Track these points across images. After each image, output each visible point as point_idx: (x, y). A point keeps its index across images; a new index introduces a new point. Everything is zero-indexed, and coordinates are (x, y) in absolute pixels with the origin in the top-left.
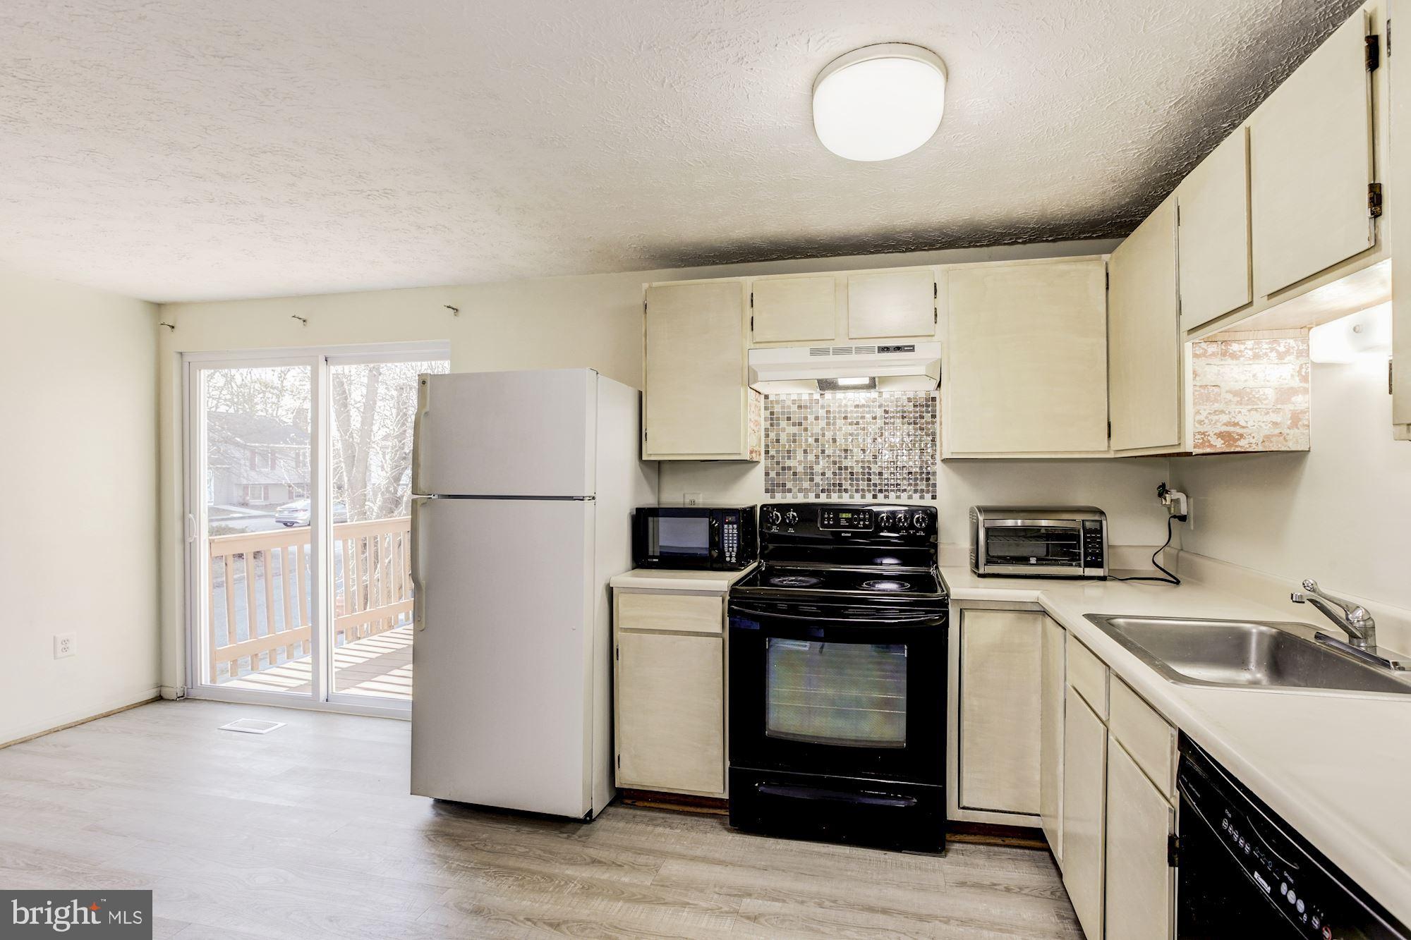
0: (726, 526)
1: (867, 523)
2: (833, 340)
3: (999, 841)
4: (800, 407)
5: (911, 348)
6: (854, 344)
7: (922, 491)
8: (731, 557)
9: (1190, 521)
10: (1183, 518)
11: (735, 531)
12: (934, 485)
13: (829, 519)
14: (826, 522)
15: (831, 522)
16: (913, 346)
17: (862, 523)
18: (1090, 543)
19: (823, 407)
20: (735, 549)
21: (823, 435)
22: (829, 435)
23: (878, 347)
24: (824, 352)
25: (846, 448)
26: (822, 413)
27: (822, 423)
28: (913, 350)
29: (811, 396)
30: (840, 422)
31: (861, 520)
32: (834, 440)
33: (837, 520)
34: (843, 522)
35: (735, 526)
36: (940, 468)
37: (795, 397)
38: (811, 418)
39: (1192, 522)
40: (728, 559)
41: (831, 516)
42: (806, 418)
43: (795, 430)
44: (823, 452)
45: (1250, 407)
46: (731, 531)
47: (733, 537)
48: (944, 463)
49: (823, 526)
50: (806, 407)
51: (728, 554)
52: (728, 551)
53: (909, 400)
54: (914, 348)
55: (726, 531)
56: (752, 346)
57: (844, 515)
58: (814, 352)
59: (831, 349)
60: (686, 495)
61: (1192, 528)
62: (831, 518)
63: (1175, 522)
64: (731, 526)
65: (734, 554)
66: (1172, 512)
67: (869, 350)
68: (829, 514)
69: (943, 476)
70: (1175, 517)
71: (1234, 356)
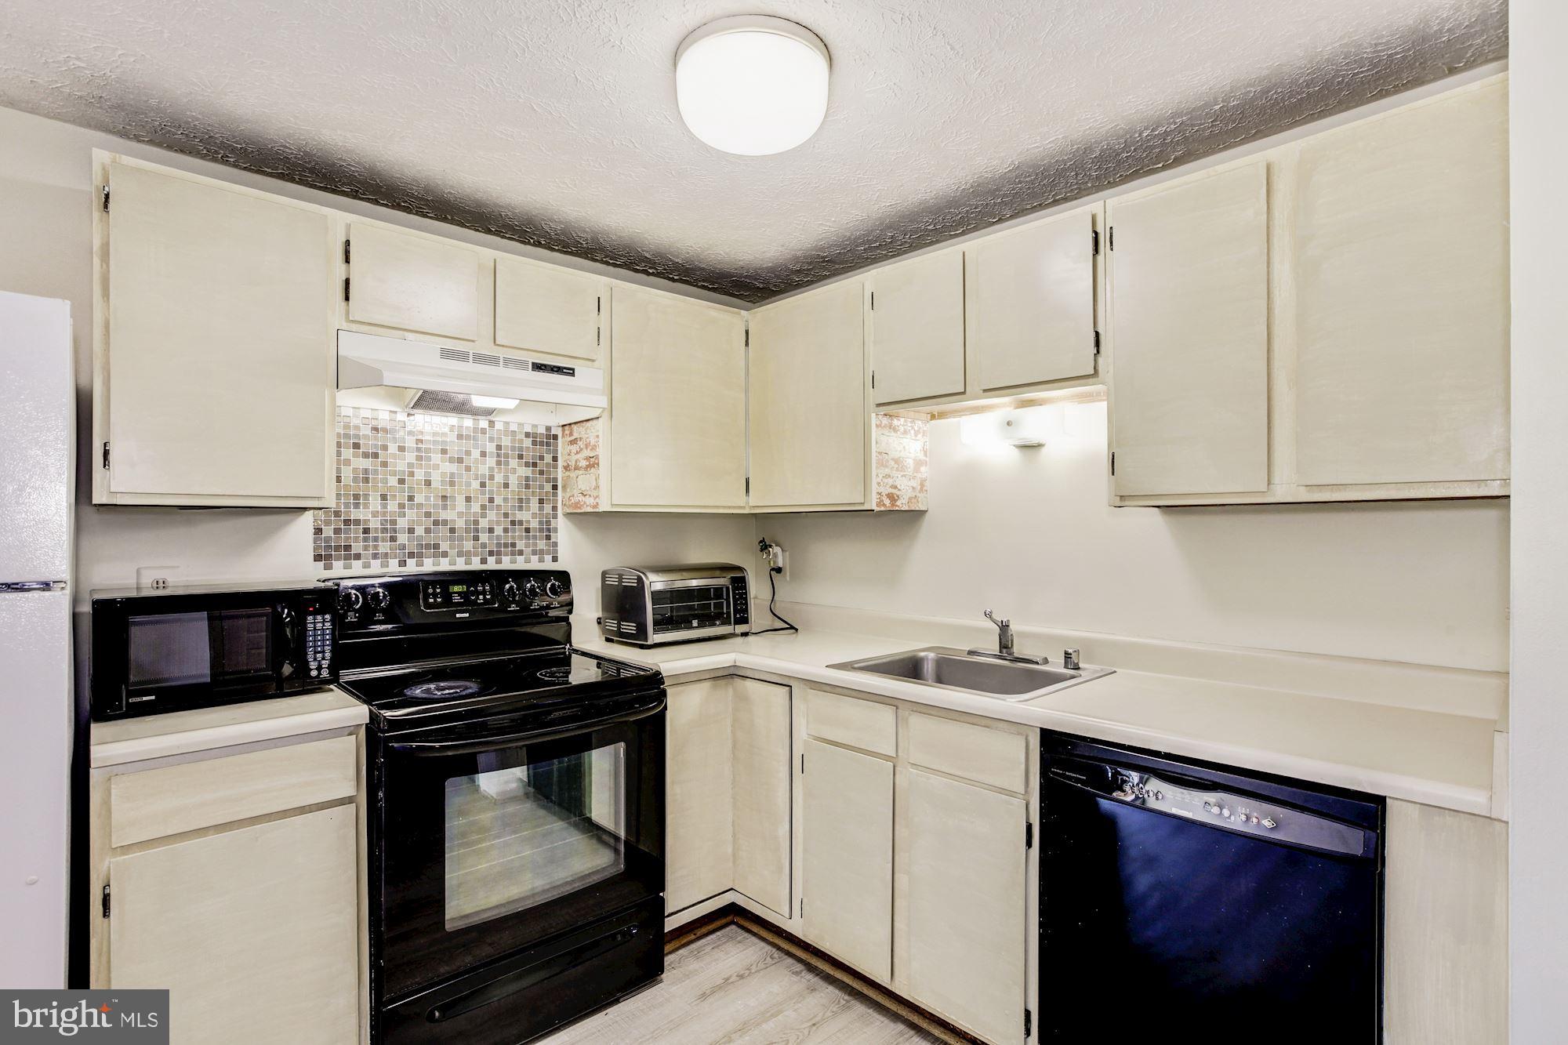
0: (310, 618)
1: (488, 597)
2: (473, 341)
3: (693, 937)
4: (376, 429)
5: (571, 372)
6: (501, 353)
7: (542, 552)
8: (319, 668)
9: (785, 574)
10: (779, 570)
11: (328, 625)
12: (555, 544)
13: (435, 595)
14: (431, 600)
15: (439, 600)
16: (573, 370)
17: (481, 597)
18: (738, 599)
19: (410, 433)
20: (328, 655)
21: (412, 474)
22: (420, 475)
23: (533, 363)
24: (462, 356)
25: (444, 494)
26: (410, 442)
27: (410, 457)
28: (573, 374)
29: (393, 415)
30: (436, 458)
31: (479, 593)
32: (428, 483)
33: (447, 597)
34: (456, 599)
35: (328, 617)
36: (562, 524)
37: (369, 414)
38: (393, 448)
39: (788, 574)
40: (314, 673)
41: (438, 590)
42: (385, 448)
43: (367, 463)
44: (411, 498)
45: (902, 474)
46: (319, 626)
47: (323, 635)
48: (567, 518)
49: (428, 606)
50: (385, 430)
51: (313, 665)
52: (315, 659)
53: (527, 435)
54: (574, 372)
55: (310, 626)
56: (345, 325)
57: (457, 588)
58: (446, 354)
59: (471, 354)
60: (143, 572)
61: (788, 579)
62: (438, 593)
63: (773, 573)
64: (319, 618)
65: (325, 664)
66: (772, 565)
67: (520, 364)
68: (434, 589)
69: (565, 533)
70: (773, 569)
71: (895, 430)
